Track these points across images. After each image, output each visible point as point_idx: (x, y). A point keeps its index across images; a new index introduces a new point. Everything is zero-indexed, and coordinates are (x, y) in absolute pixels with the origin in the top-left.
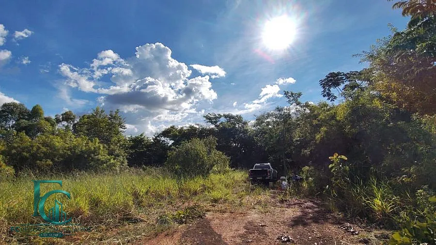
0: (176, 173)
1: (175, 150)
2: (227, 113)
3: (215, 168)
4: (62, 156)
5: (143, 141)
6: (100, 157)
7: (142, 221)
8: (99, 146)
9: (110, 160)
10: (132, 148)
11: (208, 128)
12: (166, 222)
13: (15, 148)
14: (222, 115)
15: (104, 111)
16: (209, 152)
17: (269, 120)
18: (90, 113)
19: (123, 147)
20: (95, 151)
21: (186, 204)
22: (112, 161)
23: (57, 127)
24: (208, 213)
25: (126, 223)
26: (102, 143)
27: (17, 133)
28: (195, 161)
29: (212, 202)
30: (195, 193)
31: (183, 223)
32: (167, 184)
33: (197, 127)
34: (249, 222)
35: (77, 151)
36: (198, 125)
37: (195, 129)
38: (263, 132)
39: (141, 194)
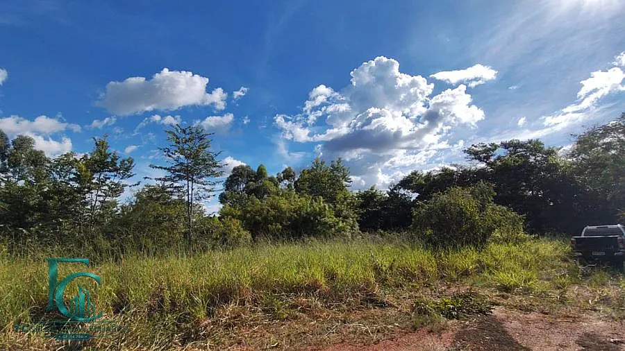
0: (430, 240)
1: (422, 207)
2: (507, 140)
3: (496, 234)
4: (290, 219)
5: (375, 197)
6: (326, 219)
7: (391, 306)
8: (325, 206)
9: (338, 223)
10: (362, 206)
11: (473, 168)
12: (425, 312)
13: (249, 212)
14: (498, 143)
15: (324, 163)
16: (482, 209)
17: (607, 140)
18: (309, 166)
19: (351, 205)
20: (321, 213)
21: (453, 289)
22: (341, 225)
23: (280, 187)
24: (497, 308)
25: (370, 305)
26: (326, 202)
27: (248, 196)
28: (459, 224)
29: (500, 290)
30: (466, 273)
31: (454, 317)
32: (418, 257)
33: (455, 169)
34: (588, 335)
35: (302, 213)
36: (455, 166)
37: (452, 173)
38: (597, 165)
39: (384, 268)
